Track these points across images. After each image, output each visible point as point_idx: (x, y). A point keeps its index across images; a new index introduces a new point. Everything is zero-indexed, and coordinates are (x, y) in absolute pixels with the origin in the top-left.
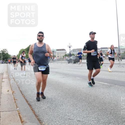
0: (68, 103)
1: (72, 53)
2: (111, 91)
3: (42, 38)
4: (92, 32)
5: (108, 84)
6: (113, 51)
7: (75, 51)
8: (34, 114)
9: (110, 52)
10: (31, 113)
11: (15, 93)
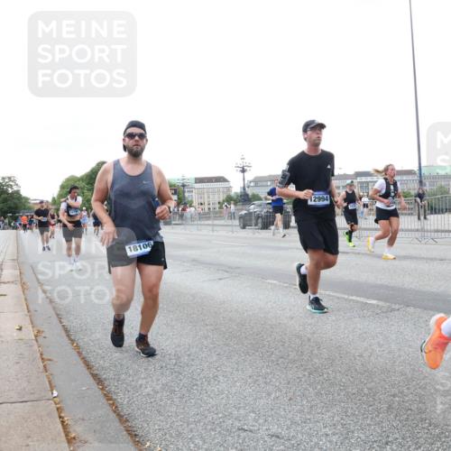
0: (237, 370)
1: (249, 192)
2: (393, 328)
3: (141, 143)
4: (313, 122)
5: (381, 303)
6: (392, 187)
7: (260, 184)
8: (115, 412)
9: (384, 191)
10: (104, 410)
11: (43, 335)
